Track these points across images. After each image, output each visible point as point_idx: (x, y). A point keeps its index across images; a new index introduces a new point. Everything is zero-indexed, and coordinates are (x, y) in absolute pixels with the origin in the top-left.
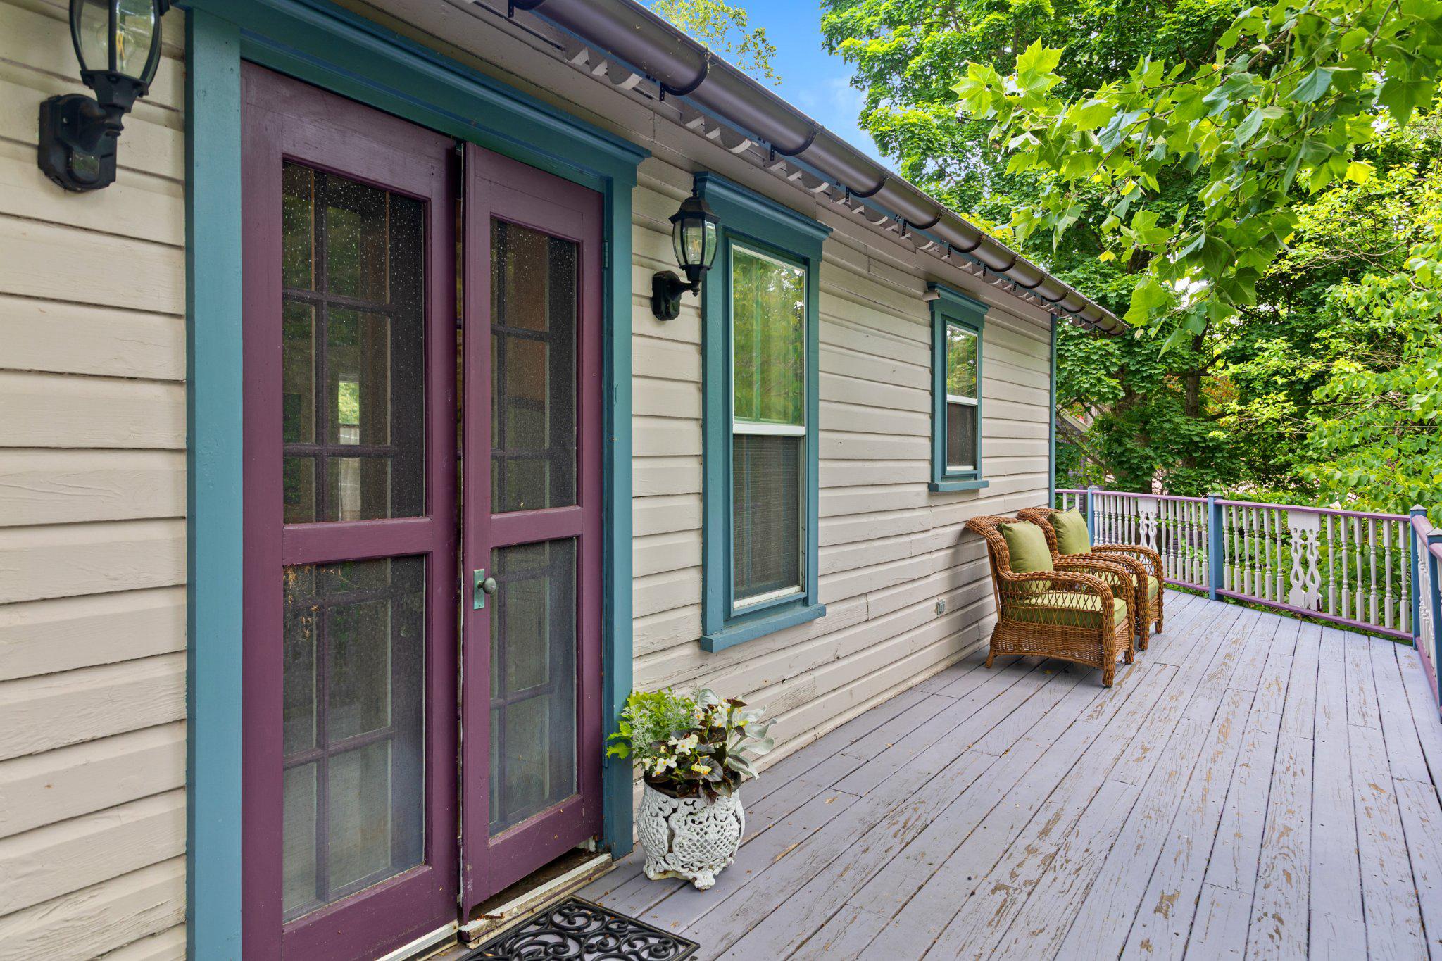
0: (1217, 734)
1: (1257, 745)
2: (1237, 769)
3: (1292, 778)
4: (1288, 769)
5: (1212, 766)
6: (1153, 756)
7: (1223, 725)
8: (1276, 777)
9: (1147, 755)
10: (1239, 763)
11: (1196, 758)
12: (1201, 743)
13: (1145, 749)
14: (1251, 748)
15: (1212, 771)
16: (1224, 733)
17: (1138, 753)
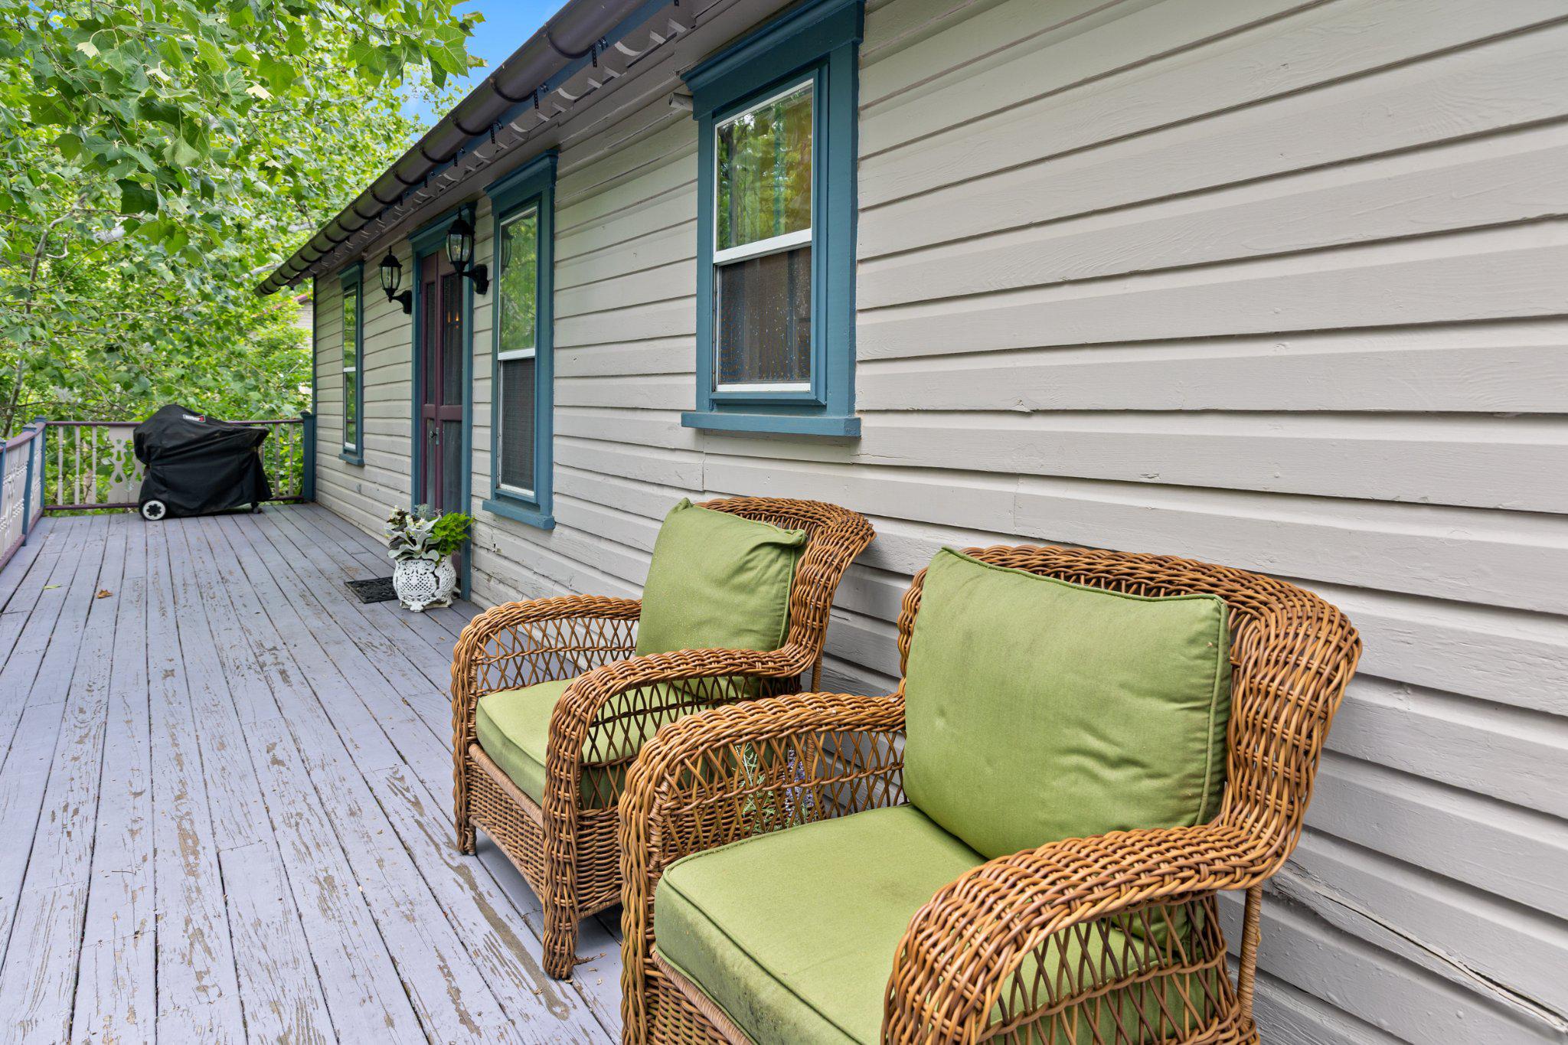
0: (198, 827)
1: (127, 836)
2: (147, 784)
3: (70, 801)
4: (76, 812)
5: (181, 774)
6: (262, 759)
7: (196, 853)
8: (93, 792)
9: (269, 757)
10: (147, 796)
11: (208, 777)
12: (213, 803)
13: (276, 761)
14: (135, 827)
15: (179, 768)
16: (189, 843)
17: (279, 752)
